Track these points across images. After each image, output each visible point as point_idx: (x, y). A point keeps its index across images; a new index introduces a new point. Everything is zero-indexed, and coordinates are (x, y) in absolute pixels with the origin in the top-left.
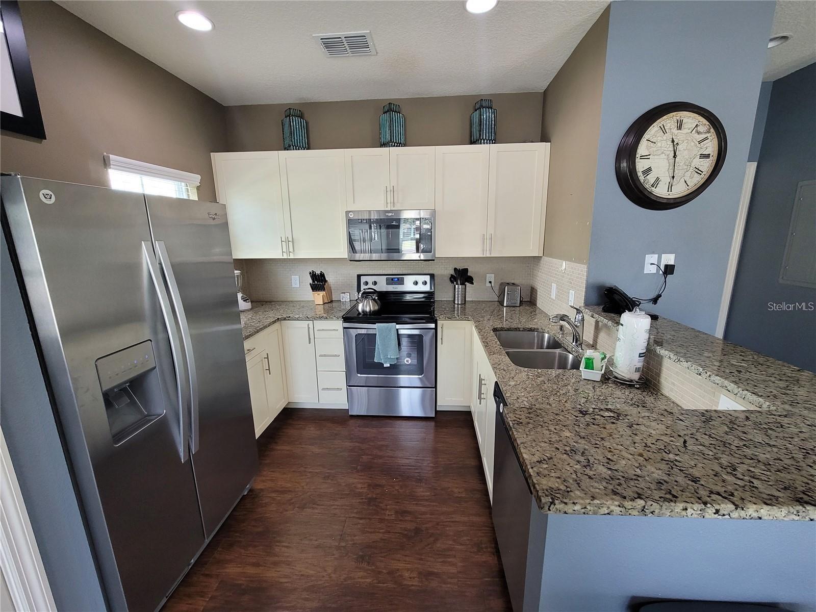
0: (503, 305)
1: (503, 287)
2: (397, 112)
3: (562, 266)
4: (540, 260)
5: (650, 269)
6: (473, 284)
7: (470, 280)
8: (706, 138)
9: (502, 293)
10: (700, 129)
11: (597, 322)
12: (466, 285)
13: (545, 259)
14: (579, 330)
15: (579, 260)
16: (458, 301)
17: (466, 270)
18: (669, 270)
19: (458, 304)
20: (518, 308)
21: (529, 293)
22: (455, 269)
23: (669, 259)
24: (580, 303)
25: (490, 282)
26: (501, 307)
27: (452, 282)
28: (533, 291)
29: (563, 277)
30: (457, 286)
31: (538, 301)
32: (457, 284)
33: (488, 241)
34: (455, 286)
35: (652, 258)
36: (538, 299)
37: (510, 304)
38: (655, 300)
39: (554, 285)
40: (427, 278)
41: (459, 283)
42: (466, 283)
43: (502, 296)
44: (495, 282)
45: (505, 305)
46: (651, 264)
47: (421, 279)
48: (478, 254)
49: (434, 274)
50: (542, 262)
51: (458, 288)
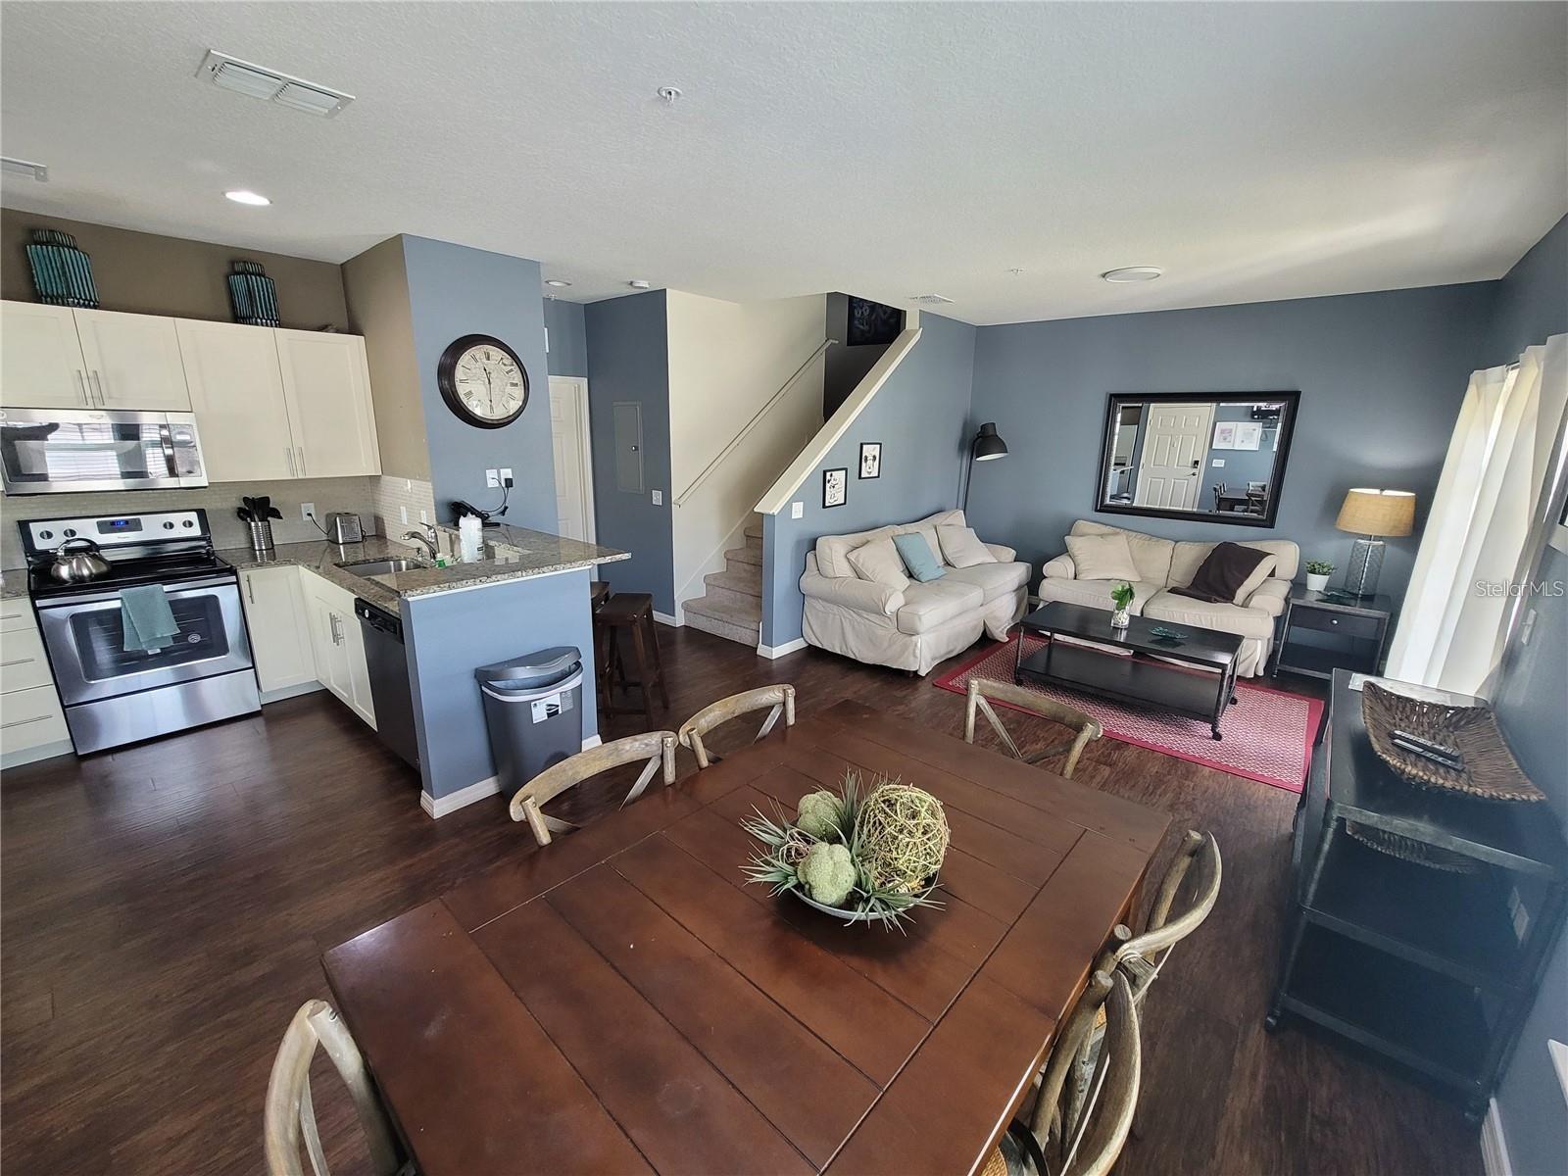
0: (338, 543)
1: (333, 519)
2: (67, 247)
3: (407, 485)
4: (379, 480)
5: (492, 483)
6: (281, 518)
7: (276, 514)
8: (511, 370)
9: (332, 528)
10: (505, 361)
11: (450, 536)
12: (269, 522)
13: (386, 478)
14: (435, 547)
15: (422, 478)
16: (260, 545)
17: (267, 500)
18: (509, 483)
19: (261, 550)
20: (360, 545)
21: (372, 523)
22: (246, 499)
23: (507, 473)
24: (433, 522)
25: (309, 515)
26: (335, 545)
27: (243, 519)
28: (378, 521)
29: (411, 497)
30: (253, 524)
31: (387, 532)
32: (253, 520)
33: (297, 458)
34: (250, 524)
35: (491, 474)
36: (387, 529)
37: (348, 540)
38: (503, 513)
39: (403, 508)
40: (193, 517)
41: (257, 519)
42: (269, 519)
43: (333, 531)
44: (316, 515)
45: (341, 542)
46: (493, 478)
47: (177, 518)
48: (283, 474)
49: (203, 510)
50: (382, 482)
51: (257, 526)
